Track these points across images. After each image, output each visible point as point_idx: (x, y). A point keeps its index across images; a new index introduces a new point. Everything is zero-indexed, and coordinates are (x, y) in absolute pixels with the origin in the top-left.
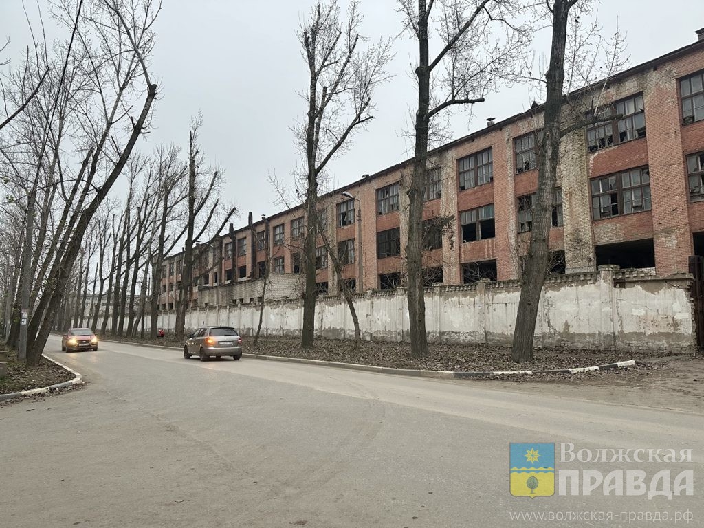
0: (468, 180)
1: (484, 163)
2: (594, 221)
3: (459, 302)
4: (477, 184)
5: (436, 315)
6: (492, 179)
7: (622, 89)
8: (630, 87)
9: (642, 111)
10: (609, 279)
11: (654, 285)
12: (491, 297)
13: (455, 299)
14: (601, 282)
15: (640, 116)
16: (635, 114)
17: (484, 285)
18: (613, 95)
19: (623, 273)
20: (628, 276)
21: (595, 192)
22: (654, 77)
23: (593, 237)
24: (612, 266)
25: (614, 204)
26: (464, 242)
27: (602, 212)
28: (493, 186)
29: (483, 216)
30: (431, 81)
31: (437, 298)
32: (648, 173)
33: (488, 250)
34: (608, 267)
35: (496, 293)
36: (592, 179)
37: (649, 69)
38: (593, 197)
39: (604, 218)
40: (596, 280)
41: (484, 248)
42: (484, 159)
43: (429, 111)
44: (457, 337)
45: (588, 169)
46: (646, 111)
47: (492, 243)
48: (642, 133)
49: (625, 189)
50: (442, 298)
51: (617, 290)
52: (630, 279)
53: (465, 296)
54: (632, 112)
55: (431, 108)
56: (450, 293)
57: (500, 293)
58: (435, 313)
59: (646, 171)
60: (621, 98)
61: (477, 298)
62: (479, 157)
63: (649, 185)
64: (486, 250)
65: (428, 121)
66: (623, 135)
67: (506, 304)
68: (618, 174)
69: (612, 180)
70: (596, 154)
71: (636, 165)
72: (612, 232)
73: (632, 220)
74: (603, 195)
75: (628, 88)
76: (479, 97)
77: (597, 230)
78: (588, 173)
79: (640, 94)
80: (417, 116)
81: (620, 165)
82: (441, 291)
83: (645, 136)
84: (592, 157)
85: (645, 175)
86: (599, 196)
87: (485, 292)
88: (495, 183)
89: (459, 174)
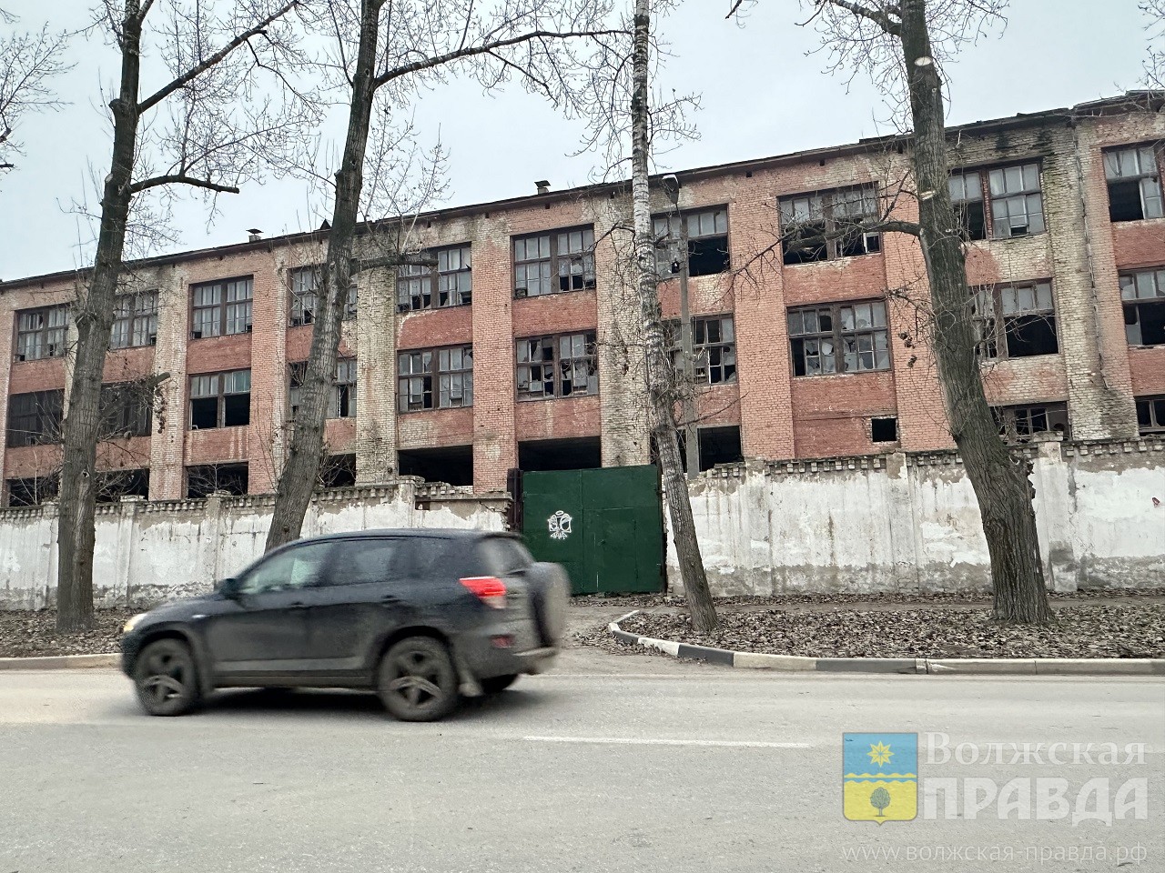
0: (208, 322)
1: (238, 299)
2: (399, 413)
3: (171, 532)
4: (223, 332)
5: (124, 555)
6: (250, 328)
7: (446, 232)
8: (456, 232)
9: (469, 269)
10: (410, 497)
11: (465, 506)
12: (229, 522)
13: (164, 525)
14: (399, 501)
15: (466, 274)
16: (460, 271)
17: (218, 501)
18: (434, 238)
19: (429, 488)
20: (434, 493)
21: (404, 370)
22: (485, 227)
23: (397, 436)
24: (414, 477)
25: (428, 392)
26: (194, 428)
27: (411, 401)
28: (250, 339)
29: (231, 387)
30: (139, 130)
31: (128, 523)
32: (471, 355)
33: (236, 446)
34: (410, 479)
35: (239, 516)
36: (400, 352)
37: (481, 214)
38: (400, 378)
39: (413, 411)
40: (391, 498)
41: (229, 442)
42: (239, 293)
43: (133, 182)
44: (161, 594)
45: (396, 337)
46: (473, 270)
47: (244, 434)
48: (467, 299)
49: (442, 373)
50: (137, 525)
51: (420, 512)
52: (437, 498)
53: (183, 520)
54: (457, 267)
55: (137, 176)
56: (154, 515)
57: (246, 515)
58: (120, 553)
59: (469, 351)
60: (444, 244)
61: (205, 524)
62: (230, 287)
63: (471, 371)
64: (232, 444)
65: (129, 198)
66: (444, 296)
67: (254, 534)
68: (435, 351)
69: (427, 356)
70: (408, 316)
71: (457, 342)
72: (423, 433)
73: (448, 417)
74: (413, 377)
75: (453, 232)
76: (231, 184)
77: (403, 427)
78: (395, 343)
79: (468, 245)
80: (107, 185)
81: (438, 338)
82: (136, 510)
83: (471, 304)
84: (403, 319)
85: (468, 357)
86: (408, 378)
87: (220, 514)
88: (255, 335)
89: (193, 309)
